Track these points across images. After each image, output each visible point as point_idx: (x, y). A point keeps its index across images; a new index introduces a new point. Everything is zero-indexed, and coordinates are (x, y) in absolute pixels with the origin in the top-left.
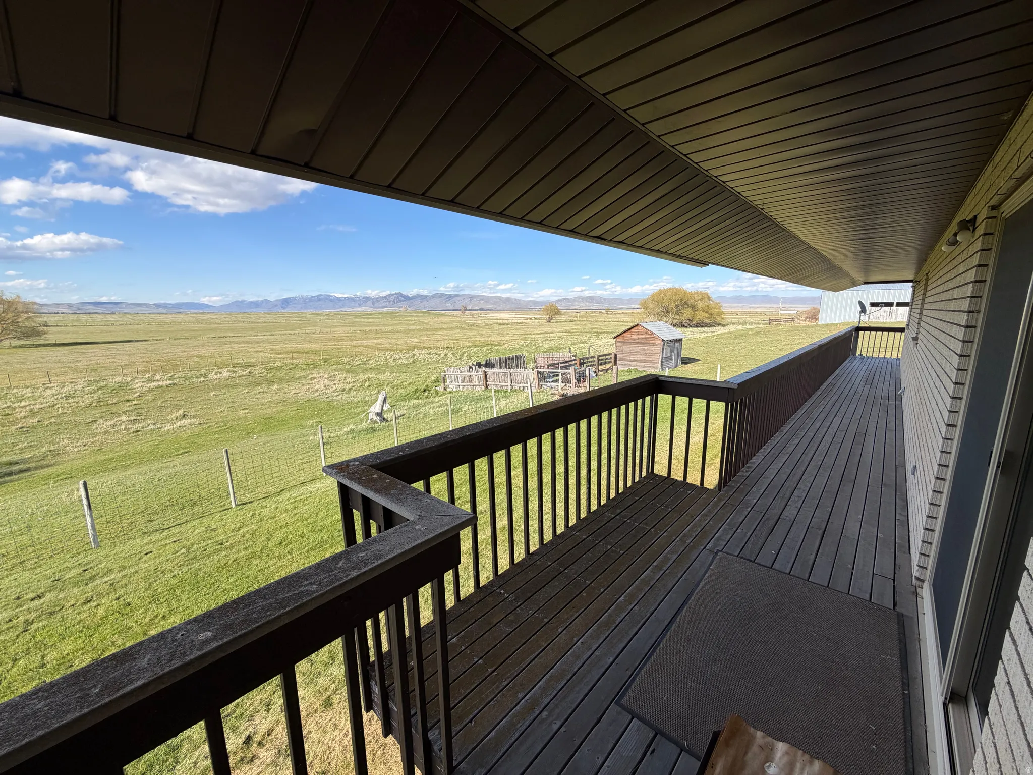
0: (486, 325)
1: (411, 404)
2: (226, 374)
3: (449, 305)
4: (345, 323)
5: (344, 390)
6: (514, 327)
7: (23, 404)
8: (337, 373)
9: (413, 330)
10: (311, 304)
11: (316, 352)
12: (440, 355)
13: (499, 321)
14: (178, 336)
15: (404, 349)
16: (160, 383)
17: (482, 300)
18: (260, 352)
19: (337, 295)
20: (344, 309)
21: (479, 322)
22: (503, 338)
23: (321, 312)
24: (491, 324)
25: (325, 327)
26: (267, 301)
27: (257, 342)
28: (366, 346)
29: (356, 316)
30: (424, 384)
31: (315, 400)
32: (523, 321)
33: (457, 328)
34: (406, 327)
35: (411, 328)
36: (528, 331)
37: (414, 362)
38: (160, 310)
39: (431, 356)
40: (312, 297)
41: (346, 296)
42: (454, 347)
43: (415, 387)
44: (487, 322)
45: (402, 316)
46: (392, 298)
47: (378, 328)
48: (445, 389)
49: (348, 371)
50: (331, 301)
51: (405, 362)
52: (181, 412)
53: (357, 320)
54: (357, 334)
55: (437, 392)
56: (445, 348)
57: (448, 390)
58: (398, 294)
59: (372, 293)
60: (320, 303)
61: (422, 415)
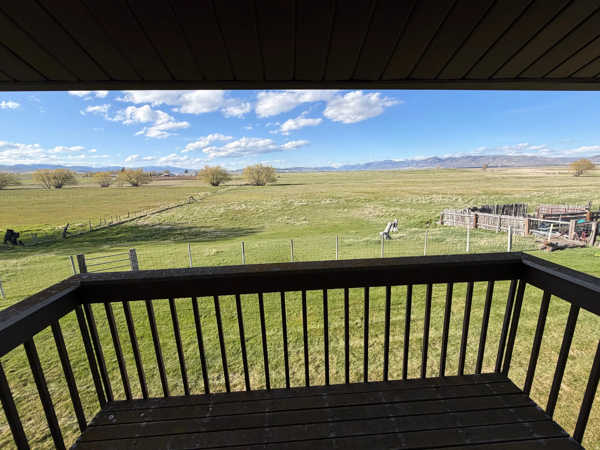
0: (503, 178)
1: (412, 230)
2: (328, 202)
3: (473, 164)
4: (396, 176)
5: (379, 216)
6: (532, 180)
7: (262, 207)
8: (379, 206)
9: (438, 182)
10: (380, 166)
11: (373, 193)
12: (452, 199)
13: (517, 176)
14: (318, 183)
15: (426, 194)
16: (303, 203)
17: (505, 159)
18: (347, 191)
19: (395, 160)
20: (398, 169)
21: (497, 176)
22: (515, 189)
23: (385, 170)
24: (508, 178)
25: (384, 179)
26: (359, 165)
27: (348, 186)
28: (403, 191)
29: (404, 172)
30: (429, 218)
31: (361, 220)
32: (544, 175)
33: (475, 180)
34: (434, 180)
35: (438, 180)
36: (547, 184)
37: (430, 203)
38: (316, 170)
39: (445, 200)
40: (381, 162)
41: (400, 160)
42: (466, 194)
43: (422, 220)
44: (504, 176)
45: (434, 172)
46: (430, 161)
47: (415, 180)
48: (442, 223)
49: (386, 205)
50: (391, 164)
51: (424, 202)
52: (304, 217)
53: (404, 175)
54: (400, 183)
55: (436, 225)
56: (458, 195)
57: (445, 224)
58: (435, 157)
59: (418, 158)
60: (385, 165)
61: (415, 239)
